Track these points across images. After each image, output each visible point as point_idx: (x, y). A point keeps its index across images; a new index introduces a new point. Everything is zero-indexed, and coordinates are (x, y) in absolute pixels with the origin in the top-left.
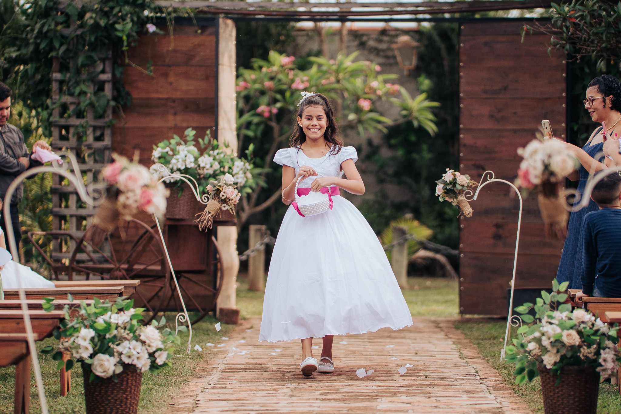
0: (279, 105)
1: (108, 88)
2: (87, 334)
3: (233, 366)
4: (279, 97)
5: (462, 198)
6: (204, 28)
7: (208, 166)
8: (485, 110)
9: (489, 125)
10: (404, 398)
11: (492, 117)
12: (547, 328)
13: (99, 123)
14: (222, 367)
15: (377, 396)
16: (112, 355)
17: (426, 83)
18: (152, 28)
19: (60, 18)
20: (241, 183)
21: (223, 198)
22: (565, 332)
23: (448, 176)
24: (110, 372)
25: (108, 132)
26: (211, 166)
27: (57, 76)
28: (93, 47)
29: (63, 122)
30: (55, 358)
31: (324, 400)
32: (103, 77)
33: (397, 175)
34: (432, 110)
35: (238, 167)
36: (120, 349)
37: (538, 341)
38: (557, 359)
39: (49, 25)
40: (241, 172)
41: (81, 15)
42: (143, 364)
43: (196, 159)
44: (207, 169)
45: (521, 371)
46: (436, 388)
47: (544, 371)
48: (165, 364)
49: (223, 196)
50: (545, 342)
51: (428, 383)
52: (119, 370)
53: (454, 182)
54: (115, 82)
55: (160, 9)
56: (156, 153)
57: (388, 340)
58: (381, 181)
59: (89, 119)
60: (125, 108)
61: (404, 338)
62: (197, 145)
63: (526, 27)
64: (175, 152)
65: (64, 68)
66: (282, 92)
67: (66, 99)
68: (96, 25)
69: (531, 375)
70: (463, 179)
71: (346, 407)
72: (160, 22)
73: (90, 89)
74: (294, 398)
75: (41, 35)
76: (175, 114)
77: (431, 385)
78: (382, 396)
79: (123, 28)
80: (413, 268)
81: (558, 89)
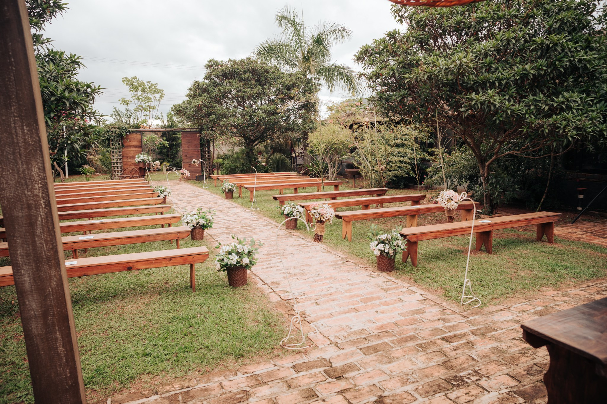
1: (121, 144)
8: (186, 146)
9: (187, 148)
17: (165, 138)
18: (128, 134)
19: (112, 132)
23: (194, 160)
28: (118, 137)
29: (113, 150)
32: (120, 142)
39: (110, 134)
41: (115, 132)
46: (203, 194)
47: (226, 192)
56: (136, 156)
59: (118, 150)
60: (124, 147)
65: (112, 141)
68: (118, 134)
69: (224, 193)
70: (196, 161)
72: (130, 133)
73: (117, 144)
79: (124, 134)
80: (167, 170)
81: (199, 142)
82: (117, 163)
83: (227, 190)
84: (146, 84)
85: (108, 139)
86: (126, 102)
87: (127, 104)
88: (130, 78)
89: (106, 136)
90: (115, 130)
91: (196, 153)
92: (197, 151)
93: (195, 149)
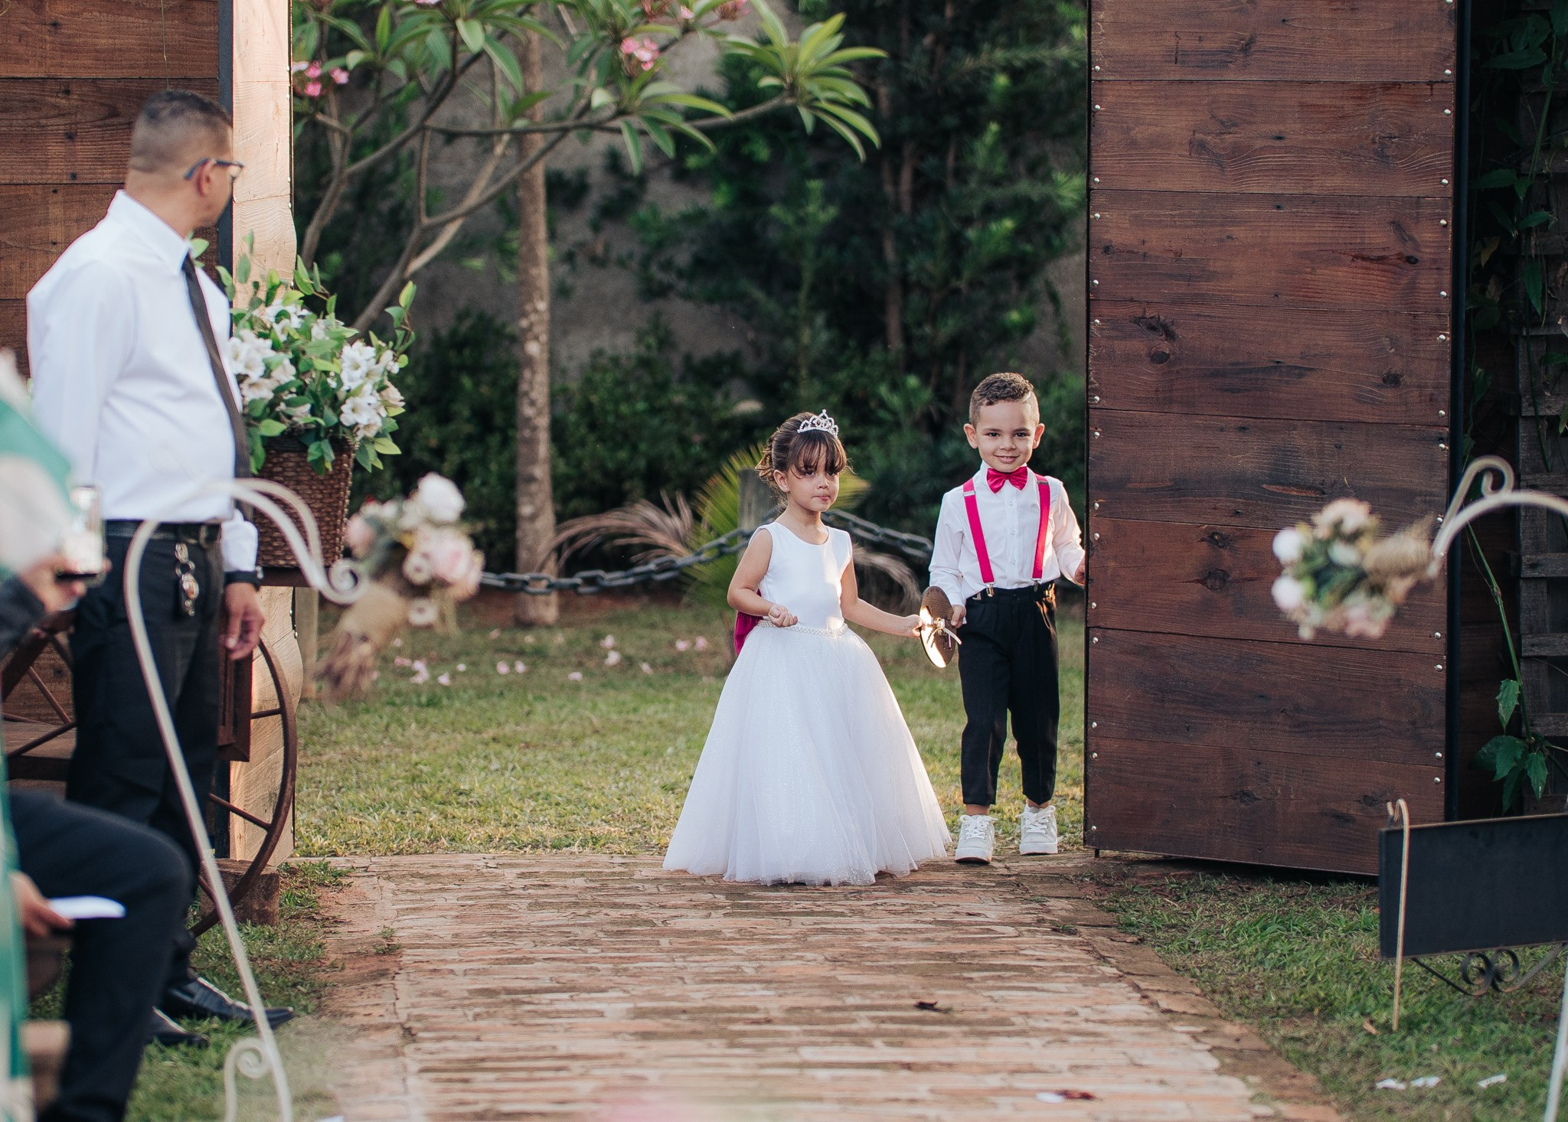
0: (354, 58)
4: (352, 29)
7: (255, 375)
8: (1178, 123)
9: (1191, 178)
11: (1198, 147)
20: (367, 427)
21: (419, 578)
26: (267, 374)
35: (357, 367)
40: (368, 387)
44: (252, 385)
49: (418, 570)
58: (653, 292)
66: (365, 15)
76: (71, 137)
92: (1379, 238)
93: (1337, 206)
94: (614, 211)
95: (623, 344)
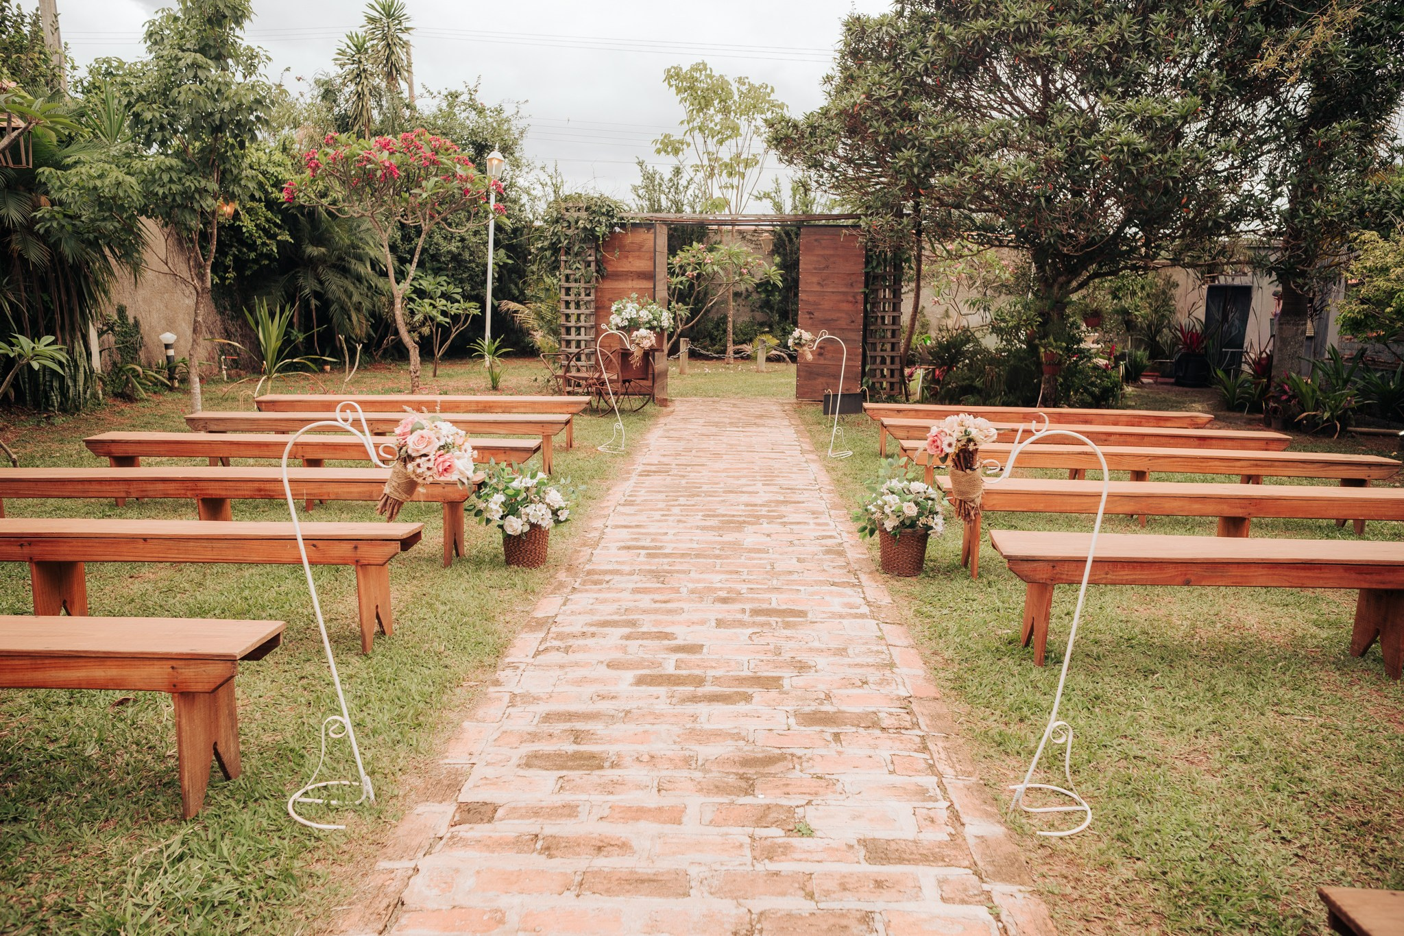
1: (593, 264)
2: (499, 498)
3: (648, 468)
5: (806, 348)
6: (649, 230)
8: (815, 280)
9: (818, 288)
10: (766, 527)
11: (819, 283)
12: (889, 498)
13: (587, 285)
14: (641, 468)
15: (745, 522)
16: (519, 517)
17: (777, 259)
18: (617, 229)
19: (565, 224)
22: (905, 505)
23: (796, 333)
24: (519, 532)
25: (593, 291)
27: (564, 258)
28: (583, 241)
29: (567, 285)
30: (476, 515)
31: (704, 528)
32: (590, 259)
33: (761, 307)
34: (781, 275)
36: (528, 510)
37: (881, 508)
38: (897, 523)
39: (560, 228)
41: (577, 222)
42: (547, 522)
43: (638, 311)
45: (864, 529)
46: (790, 508)
47: (884, 531)
48: (567, 520)
50: (887, 510)
51: (782, 498)
52: (527, 528)
53: (800, 338)
54: (597, 261)
55: (622, 218)
56: (614, 308)
57: (754, 429)
58: (752, 310)
59: (582, 284)
60: (603, 277)
61: (763, 425)
62: (639, 303)
63: (844, 231)
64: (625, 307)
65: (567, 253)
66: (699, 264)
67: (568, 272)
68: (585, 228)
69: (872, 533)
70: (807, 336)
71: (720, 543)
72: (623, 226)
73: (581, 266)
74: (681, 525)
75: (554, 234)
77: (785, 502)
78: (749, 523)
79: (601, 230)
80: (769, 359)
81: (860, 268)
82: (578, 329)
83: (889, 525)
84: (734, 87)
85: (554, 248)
86: (670, 146)
87: (676, 151)
88: (686, 68)
89: (548, 234)
90: (576, 215)
91: (845, 306)
92: (851, 299)
93: (844, 293)
94: (746, 298)
95: (747, 319)
